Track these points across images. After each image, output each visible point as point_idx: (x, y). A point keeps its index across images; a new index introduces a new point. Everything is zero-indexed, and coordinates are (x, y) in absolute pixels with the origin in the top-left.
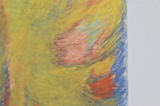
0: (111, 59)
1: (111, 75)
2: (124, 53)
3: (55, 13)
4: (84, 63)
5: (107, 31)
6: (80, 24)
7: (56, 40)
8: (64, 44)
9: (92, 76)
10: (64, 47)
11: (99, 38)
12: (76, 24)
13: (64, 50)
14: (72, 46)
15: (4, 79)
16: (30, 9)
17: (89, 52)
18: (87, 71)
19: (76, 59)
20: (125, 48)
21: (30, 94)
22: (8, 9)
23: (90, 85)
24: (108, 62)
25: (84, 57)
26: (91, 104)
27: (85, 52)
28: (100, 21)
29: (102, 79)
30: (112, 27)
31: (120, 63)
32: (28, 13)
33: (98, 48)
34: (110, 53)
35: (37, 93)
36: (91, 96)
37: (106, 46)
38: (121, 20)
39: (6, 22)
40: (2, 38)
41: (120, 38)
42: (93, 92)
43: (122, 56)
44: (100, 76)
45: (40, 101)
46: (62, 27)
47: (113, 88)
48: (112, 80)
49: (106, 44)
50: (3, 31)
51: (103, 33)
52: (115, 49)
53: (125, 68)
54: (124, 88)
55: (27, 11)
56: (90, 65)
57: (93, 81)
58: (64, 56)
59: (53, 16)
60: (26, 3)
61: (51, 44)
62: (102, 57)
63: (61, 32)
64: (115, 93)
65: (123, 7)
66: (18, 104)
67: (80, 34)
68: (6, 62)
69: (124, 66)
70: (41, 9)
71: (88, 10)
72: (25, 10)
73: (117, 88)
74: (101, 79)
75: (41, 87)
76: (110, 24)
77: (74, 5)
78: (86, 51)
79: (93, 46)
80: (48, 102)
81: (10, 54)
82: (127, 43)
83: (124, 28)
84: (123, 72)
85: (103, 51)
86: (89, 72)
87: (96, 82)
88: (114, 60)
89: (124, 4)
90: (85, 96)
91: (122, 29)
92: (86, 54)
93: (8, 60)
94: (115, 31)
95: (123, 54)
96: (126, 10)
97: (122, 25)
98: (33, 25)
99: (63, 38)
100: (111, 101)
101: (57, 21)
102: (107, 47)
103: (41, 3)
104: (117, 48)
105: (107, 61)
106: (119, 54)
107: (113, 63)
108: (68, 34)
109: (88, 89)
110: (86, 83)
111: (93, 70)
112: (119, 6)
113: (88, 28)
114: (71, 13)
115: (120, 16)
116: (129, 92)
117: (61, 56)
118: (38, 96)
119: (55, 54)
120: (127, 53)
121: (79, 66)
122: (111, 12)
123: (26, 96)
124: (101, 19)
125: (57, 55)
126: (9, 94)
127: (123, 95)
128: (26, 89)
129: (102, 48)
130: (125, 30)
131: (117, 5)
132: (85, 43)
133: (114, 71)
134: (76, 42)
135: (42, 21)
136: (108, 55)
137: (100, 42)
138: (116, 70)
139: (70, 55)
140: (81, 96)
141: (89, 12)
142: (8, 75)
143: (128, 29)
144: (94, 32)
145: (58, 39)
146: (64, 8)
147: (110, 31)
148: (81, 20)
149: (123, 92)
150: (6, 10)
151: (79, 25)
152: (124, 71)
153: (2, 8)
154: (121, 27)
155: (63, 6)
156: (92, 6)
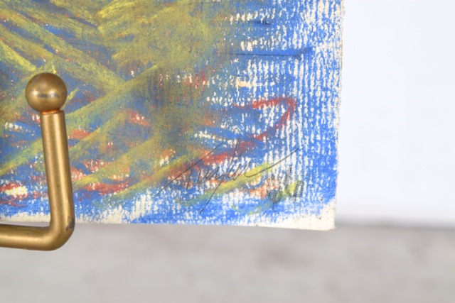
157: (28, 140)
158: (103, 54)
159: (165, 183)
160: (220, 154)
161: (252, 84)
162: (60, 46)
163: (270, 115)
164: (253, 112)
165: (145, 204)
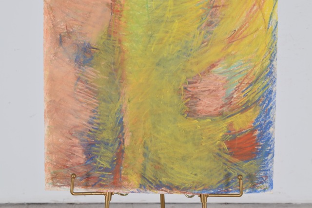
0: (255, 110)
1: (253, 131)
2: (272, 103)
3: (187, 50)
4: (220, 114)
5: (251, 75)
6: (217, 65)
7: (186, 84)
8: (196, 90)
9: (230, 132)
10: (196, 93)
11: (241, 83)
12: (213, 66)
13: (196, 98)
14: (206, 93)
15: (117, 132)
16: (156, 44)
17: (227, 100)
18: (224, 125)
19: (210, 109)
20: (273, 97)
21: (150, 152)
22: (127, 44)
23: (227, 143)
24: (251, 114)
25: (221, 108)
26: (226, 167)
27: (222, 101)
28: (243, 62)
29: (243, 135)
30: (257, 70)
31: (266, 116)
32: (152, 49)
33: (239, 96)
34: (254, 103)
35: (159, 151)
36: (227, 157)
37: (249, 94)
38: (269, 61)
39: (123, 60)
40: (117, 80)
41: (267, 85)
42: (231, 151)
43: (269, 107)
44: (240, 132)
45: (163, 161)
46: (195, 69)
47: (256, 147)
48: (254, 137)
49: (249, 92)
50: (120, 72)
51: (246, 78)
52: (260, 98)
53: (272, 122)
54: (269, 148)
55: (151, 47)
56: (228, 117)
57: (231, 138)
58: (196, 105)
59: (184, 54)
60: (151, 36)
61: (180, 89)
62: (243, 107)
63: (194, 75)
64: (258, 153)
65: (272, 45)
66: (135, 165)
67: (218, 78)
68: (121, 110)
69: (270, 119)
70: (170, 45)
71: (228, 47)
72: (149, 45)
73: (260, 147)
74: (240, 136)
75: (164, 143)
76: (255, 66)
77: (211, 41)
78: (223, 99)
79: (233, 93)
80: (173, 163)
81: (127, 101)
82: (275, 90)
83: (272, 72)
84: (269, 128)
85: (245, 100)
86: (227, 127)
87: (234, 139)
88: (258, 112)
89: (273, 42)
90: (220, 156)
91: (271, 73)
92: (224, 103)
93: (123, 108)
94: (261, 75)
95: (270, 104)
96: (276, 49)
97: (270, 68)
98: (158, 64)
99: (196, 83)
100: (252, 164)
101: (189, 60)
102: (251, 95)
103: (170, 37)
104: (263, 97)
105: (249, 113)
106: (265, 105)
107: (256, 116)
108: (202, 77)
109: (223, 148)
110: (222, 140)
111: (231, 124)
112: (267, 44)
113: (228, 70)
114: (207, 51)
115: (269, 56)
116: (275, 153)
117: (192, 106)
118: (160, 156)
119: (184, 103)
120: (274, 103)
121: (214, 118)
122: (257, 51)
123: (145, 155)
124: (245, 60)
125: (186, 104)
126: (122, 151)
127: (267, 156)
128: (145, 145)
129: (244, 96)
130: (273, 74)
131: (265, 42)
132: (223, 89)
133: (258, 126)
134: (212, 88)
135: (170, 60)
136: (251, 105)
137: (242, 89)
138: (261, 125)
139: (203, 104)
140: (215, 157)
141: (229, 50)
142: (123, 128)
143: (278, 73)
144: (234, 76)
145: (190, 83)
146: (199, 45)
147: (254, 75)
148: (220, 60)
149: (268, 153)
150: (124, 44)
151: (216, 67)
152: (270, 126)
153: (120, 41)
154: (268, 71)
155: (198, 42)
156: (234, 43)
157: (232, 183)
158: (243, 171)
159: (250, 188)
160: (258, 183)
161: (262, 174)
162: (237, 170)
163: (264, 178)
164: (262, 178)
165: (247, 191)
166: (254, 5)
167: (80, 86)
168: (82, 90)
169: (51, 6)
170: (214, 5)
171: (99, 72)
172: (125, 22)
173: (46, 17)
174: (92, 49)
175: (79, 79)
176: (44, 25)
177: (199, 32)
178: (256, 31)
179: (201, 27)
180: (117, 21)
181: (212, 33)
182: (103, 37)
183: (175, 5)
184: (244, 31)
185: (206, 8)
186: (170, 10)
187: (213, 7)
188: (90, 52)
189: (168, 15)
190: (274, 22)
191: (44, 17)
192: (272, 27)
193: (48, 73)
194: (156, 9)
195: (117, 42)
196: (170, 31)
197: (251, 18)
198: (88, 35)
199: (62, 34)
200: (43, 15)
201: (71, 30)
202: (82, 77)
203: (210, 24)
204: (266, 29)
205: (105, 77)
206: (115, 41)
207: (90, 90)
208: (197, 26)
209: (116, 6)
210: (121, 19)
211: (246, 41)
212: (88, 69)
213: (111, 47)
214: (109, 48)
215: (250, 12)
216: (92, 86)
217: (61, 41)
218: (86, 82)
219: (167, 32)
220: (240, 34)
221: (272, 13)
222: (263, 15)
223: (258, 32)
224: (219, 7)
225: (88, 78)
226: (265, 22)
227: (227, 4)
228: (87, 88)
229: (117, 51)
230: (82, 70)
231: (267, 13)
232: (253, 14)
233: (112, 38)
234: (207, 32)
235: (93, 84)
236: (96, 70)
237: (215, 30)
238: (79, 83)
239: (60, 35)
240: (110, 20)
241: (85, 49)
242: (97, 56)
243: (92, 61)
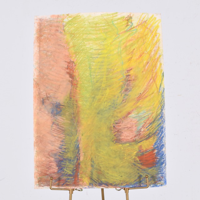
0: (154, 138)
1: (153, 150)
2: (163, 134)
3: (114, 105)
4: (134, 141)
5: (151, 118)
6: (132, 113)
8: (120, 127)
9: (140, 151)
10: (120, 129)
11: (145, 123)
12: (129, 113)
13: (120, 132)
14: (126, 129)
15: (75, 153)
16: (97, 102)
17: (138, 133)
18: (136, 147)
19: (129, 138)
20: (164, 131)
21: (95, 164)
22: (81, 102)
23: (139, 157)
24: (152, 141)
25: (134, 137)
26: (139, 172)
27: (135, 133)
29: (147, 153)
30: (154, 115)
31: (160, 142)
32: (95, 105)
33: (144, 130)
34: (153, 134)
35: (100, 163)
36: (139, 165)
37: (150, 129)
38: (161, 110)
39: (79, 111)
40: (75, 123)
41: (160, 124)
42: (141, 162)
43: (162, 136)
44: (146, 151)
45: (102, 169)
46: (119, 115)
47: (156, 160)
48: (154, 154)
49: (150, 128)
50: (77, 118)
51: (148, 120)
52: (156, 131)
53: (164, 145)
54: (163, 160)
55: (94, 104)
56: (139, 143)
57: (141, 154)
58: (120, 136)
59: (113, 107)
60: (94, 98)
61: (111, 127)
62: (147, 137)
63: (118, 119)
64: (157, 163)
65: (162, 101)
66: (86, 172)
67: (132, 120)
68: (78, 140)
69: (163, 143)
70: (105, 102)
71: (137, 103)
72: (93, 103)
73: (158, 160)
74: (146, 153)
75: (103, 159)
76: (153, 113)
77: (127, 100)
78: (136, 132)
79: (141, 129)
80: (108, 170)
81: (81, 135)
82: (165, 127)
83: (163, 116)
84: (163, 148)
85: (148, 132)
86: (138, 148)
87: (143, 155)
88: (156, 139)
89: (163, 99)
90: (135, 165)
91: (162, 117)
92: (136, 134)
93: (79, 139)
94: (156, 118)
95: (163, 135)
96: (164, 104)
97: (161, 114)
98: (98, 113)
99: (120, 123)
100: (153, 169)
101: (115, 111)
102: (151, 129)
103: (104, 98)
104: (158, 131)
105: (151, 140)
106: (159, 135)
107: (155, 141)
108: (123, 120)
109: (137, 160)
110: (136, 156)
111: (141, 147)
112: (159, 101)
113: (138, 116)
114: (125, 105)
115: (160, 107)
116: (167, 163)
117: (118, 136)
118: (101, 166)
119: (114, 135)
120: (165, 134)
121: (131, 143)
122: (154, 105)
123: (92, 166)
124: (147, 110)
125: (115, 135)
126: (79, 164)
127: (162, 165)
128: (92, 160)
129: (147, 130)
130: (163, 118)
131: (158, 100)
132: (135, 127)
133: (156, 147)
134: (129, 126)
135: (105, 111)
136: (152, 135)
137: (146, 126)
138: (158, 147)
139: (124, 135)
140: (132, 166)
141: (138, 104)
142: (79, 150)
143: (166, 117)
144: (141, 119)
145: (116, 123)
146: (121, 102)
147: (153, 118)
148: (133, 110)
149: (163, 163)
150: (79, 103)
151: (131, 114)
152: (163, 147)
153: (77, 101)
154: (160, 116)
155: (120, 100)
156: (140, 100)
157: (143, 181)
158: (149, 174)
159: (153, 184)
160: (158, 181)
161: (160, 176)
162: (145, 173)
163: (161, 178)
164: (160, 178)
165: (152, 186)
166: (151, 79)
167: (54, 127)
168: (55, 129)
169: (38, 82)
170: (129, 80)
171: (65, 119)
172: (79, 90)
173: (35, 89)
174: (61, 106)
175: (53, 123)
176: (34, 93)
177: (120, 95)
178: (152, 94)
179: (122, 92)
180: (75, 90)
181: (128, 95)
182: (67, 99)
183: (107, 80)
184: (145, 94)
185: (124, 81)
186: (104, 83)
187: (128, 81)
188: (60, 107)
189: (103, 86)
190: (162, 88)
191: (34, 89)
192: (161, 91)
193: (36, 120)
194: (97, 82)
195: (75, 102)
196: (105, 94)
197: (149, 86)
198: (58, 98)
199: (44, 98)
200: (33, 88)
201: (49, 96)
202: (55, 122)
203: (126, 90)
204: (158, 92)
205: (69, 122)
206: (74, 101)
207: (60, 129)
208: (119, 91)
209: (74, 82)
210: (77, 89)
211: (147, 99)
212: (59, 118)
213: (71, 104)
214: (70, 105)
215: (149, 83)
216: (61, 127)
217: (43, 102)
218: (58, 125)
219: (103, 95)
220: (144, 95)
221: (161, 84)
222: (156, 85)
223: (153, 94)
224: (131, 80)
225: (59, 122)
226: (157, 89)
227: (136, 79)
228: (58, 128)
229: (75, 106)
230: (55, 118)
231: (158, 83)
232: (151, 84)
233: (72, 99)
234: (125, 95)
235: (62, 126)
236: (63, 118)
237: (130, 93)
238: (53, 125)
239: (43, 99)
240: (71, 90)
241: (57, 106)
242: (64, 110)
243: (61, 113)
